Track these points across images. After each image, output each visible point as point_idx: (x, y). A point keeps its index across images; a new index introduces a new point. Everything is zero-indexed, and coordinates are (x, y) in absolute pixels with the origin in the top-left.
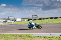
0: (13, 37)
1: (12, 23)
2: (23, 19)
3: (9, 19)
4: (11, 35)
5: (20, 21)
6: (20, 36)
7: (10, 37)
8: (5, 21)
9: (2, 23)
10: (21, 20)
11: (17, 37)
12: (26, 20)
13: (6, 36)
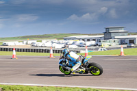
1: (122, 50)
8: (94, 42)
9: (87, 51)
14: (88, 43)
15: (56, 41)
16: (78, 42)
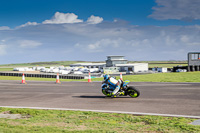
0: (127, 124)
1: (121, 76)
2: (157, 66)
3: (109, 63)
4: (117, 115)
5: (145, 73)
6: (147, 123)
7: (115, 123)
8: (97, 69)
10: (150, 69)
11: (138, 124)
12: (165, 70)
13: (102, 119)
14: (92, 70)
15: (63, 67)
16: (83, 69)
